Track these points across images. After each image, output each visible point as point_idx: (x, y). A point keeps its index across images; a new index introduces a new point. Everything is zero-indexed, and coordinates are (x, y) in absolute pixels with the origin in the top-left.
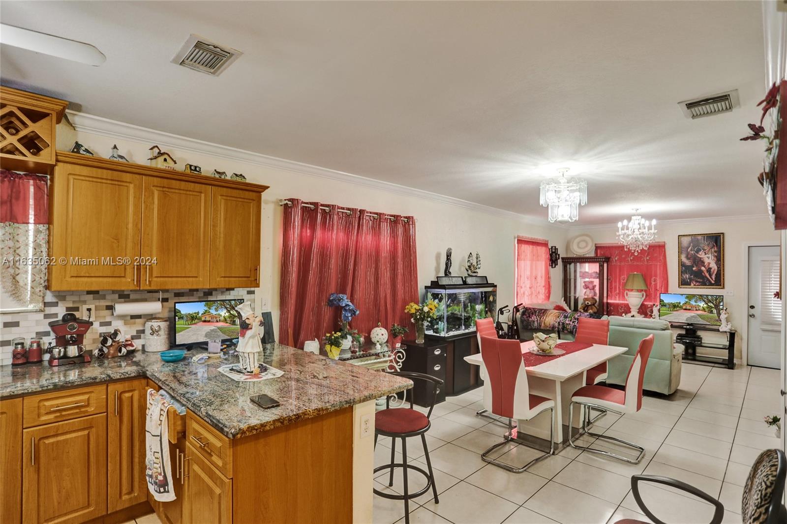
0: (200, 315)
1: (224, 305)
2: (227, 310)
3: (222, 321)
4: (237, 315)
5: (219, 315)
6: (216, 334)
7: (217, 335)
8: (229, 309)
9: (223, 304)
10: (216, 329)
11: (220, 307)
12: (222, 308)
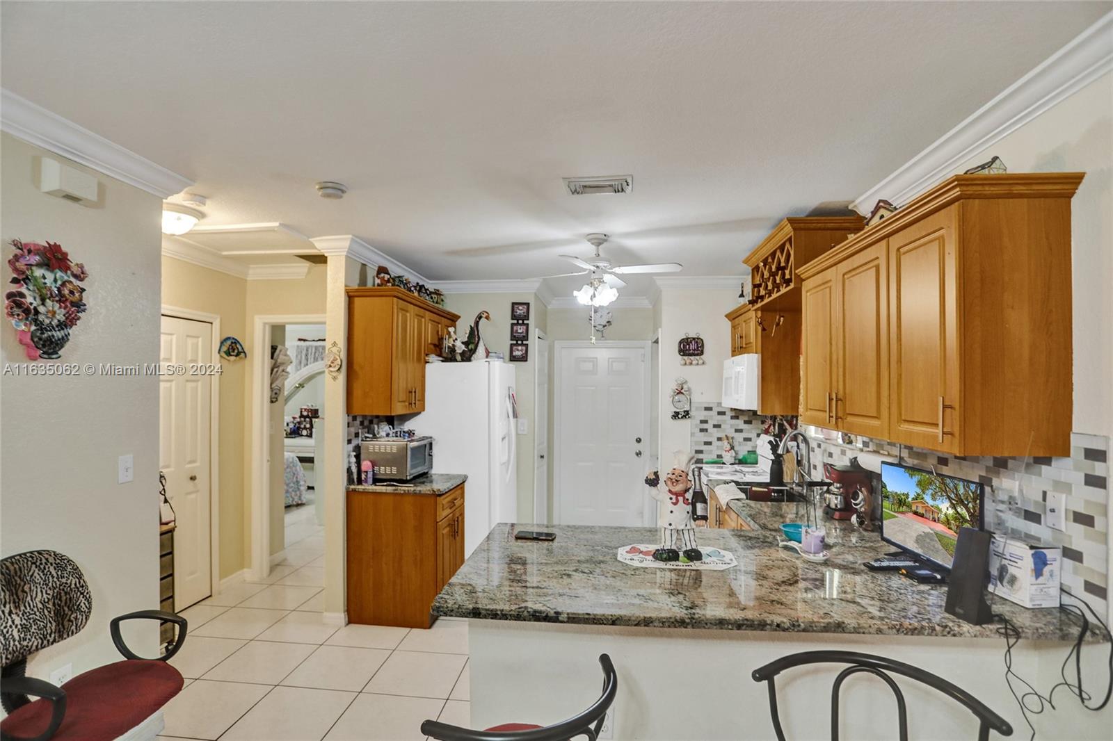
0: (910, 499)
1: (946, 492)
3: (943, 523)
4: (968, 518)
5: (937, 508)
6: (933, 543)
7: (934, 546)
9: (944, 489)
10: (932, 534)
11: (939, 494)
12: (942, 496)
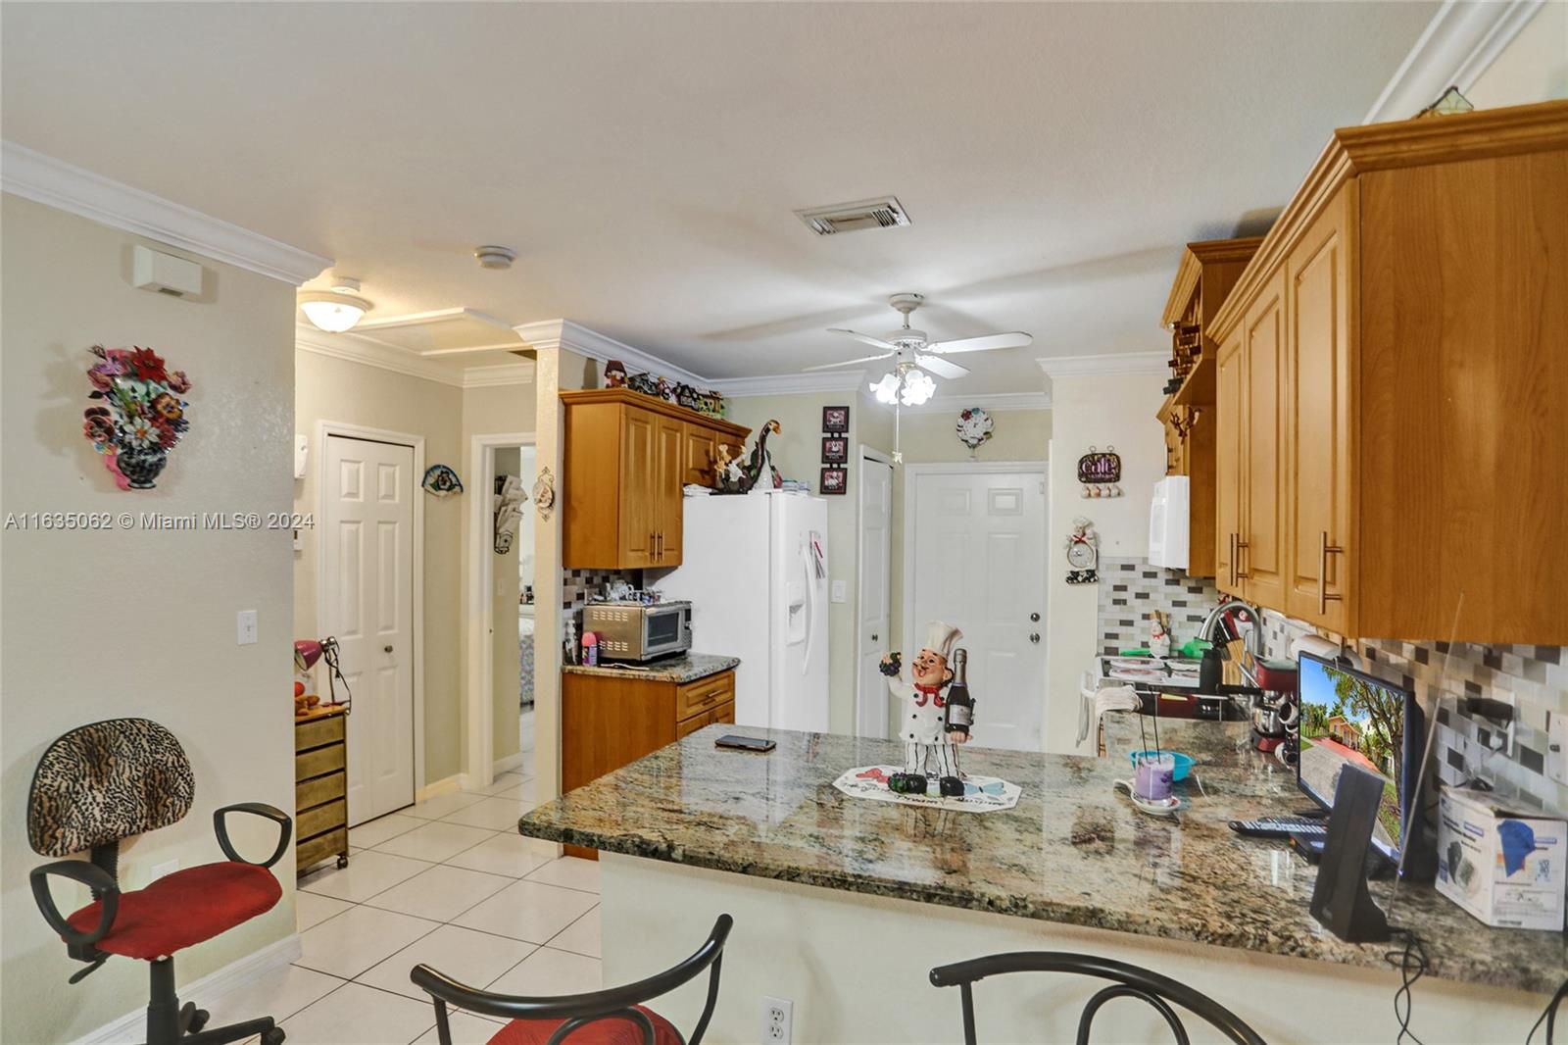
2: (1373, 717)
8: (1376, 716)
